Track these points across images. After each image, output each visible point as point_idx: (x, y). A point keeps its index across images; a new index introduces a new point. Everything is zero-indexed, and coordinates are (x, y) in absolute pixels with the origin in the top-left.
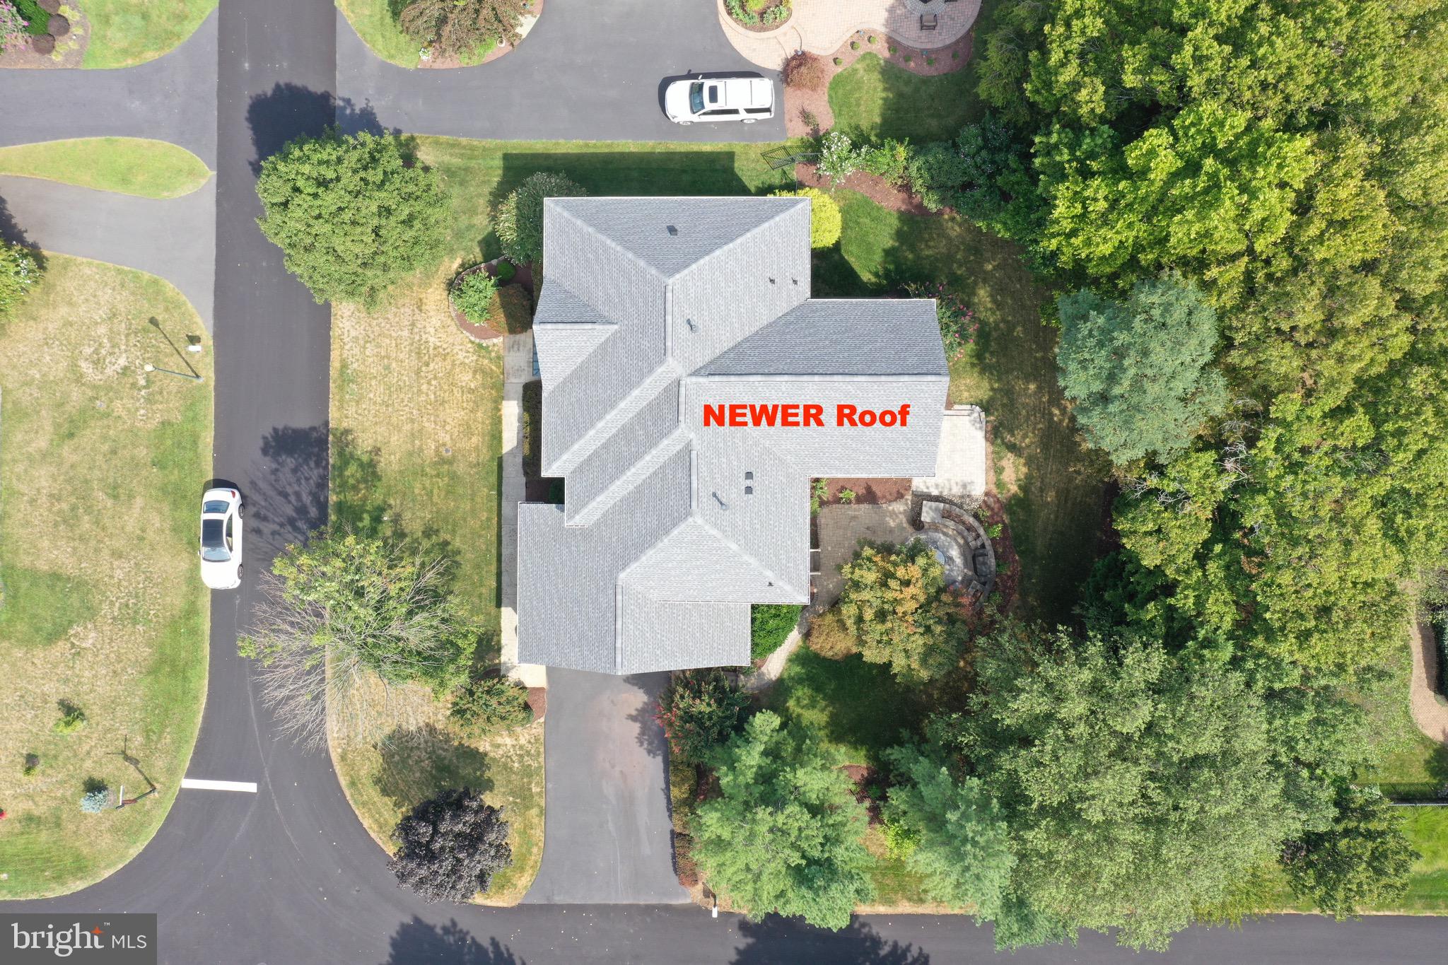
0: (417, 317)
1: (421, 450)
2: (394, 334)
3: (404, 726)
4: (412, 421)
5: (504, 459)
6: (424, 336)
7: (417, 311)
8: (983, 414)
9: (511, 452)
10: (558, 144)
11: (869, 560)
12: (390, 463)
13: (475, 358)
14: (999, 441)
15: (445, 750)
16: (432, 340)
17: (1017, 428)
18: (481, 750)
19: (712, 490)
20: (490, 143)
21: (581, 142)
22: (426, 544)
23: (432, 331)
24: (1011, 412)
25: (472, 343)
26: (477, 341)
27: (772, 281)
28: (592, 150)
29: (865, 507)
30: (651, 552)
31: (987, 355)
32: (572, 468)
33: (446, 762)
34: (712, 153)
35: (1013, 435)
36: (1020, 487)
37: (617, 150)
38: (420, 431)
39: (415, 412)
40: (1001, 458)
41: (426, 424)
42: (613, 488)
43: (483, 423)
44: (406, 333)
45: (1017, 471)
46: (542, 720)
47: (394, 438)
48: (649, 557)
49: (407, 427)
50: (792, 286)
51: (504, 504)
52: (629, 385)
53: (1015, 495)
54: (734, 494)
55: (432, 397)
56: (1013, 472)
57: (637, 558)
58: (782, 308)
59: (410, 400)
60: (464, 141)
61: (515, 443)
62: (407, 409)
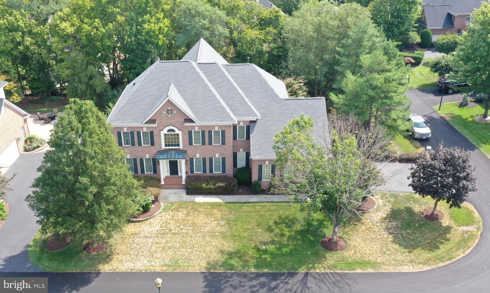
0: (142, 235)
1: (221, 233)
5: (226, 202)
6: (154, 232)
7: (139, 235)
13: (170, 211)
16: (156, 229)
18: (390, 210)
25: (161, 212)
30: (269, 83)
41: (206, 230)
43: (206, 209)
62: (196, 239)
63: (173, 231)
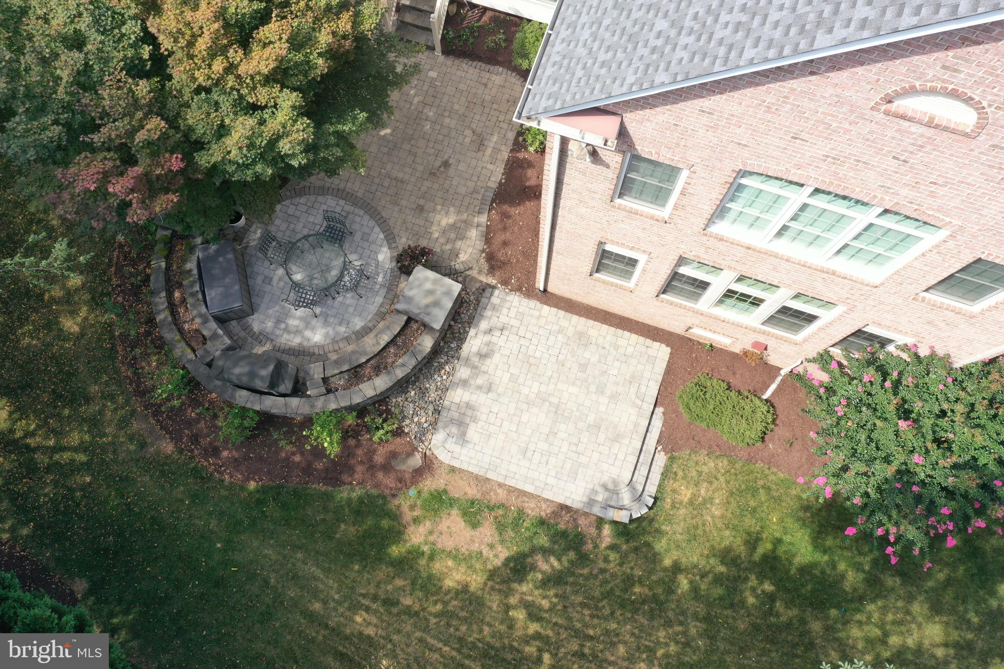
8: (623, 517)
14: (543, 540)
17: (562, 597)
24: (608, 595)
29: (496, 174)
31: (768, 587)
35: (545, 583)
36: (416, 553)
40: (501, 527)
45: (455, 555)
53: (397, 534)
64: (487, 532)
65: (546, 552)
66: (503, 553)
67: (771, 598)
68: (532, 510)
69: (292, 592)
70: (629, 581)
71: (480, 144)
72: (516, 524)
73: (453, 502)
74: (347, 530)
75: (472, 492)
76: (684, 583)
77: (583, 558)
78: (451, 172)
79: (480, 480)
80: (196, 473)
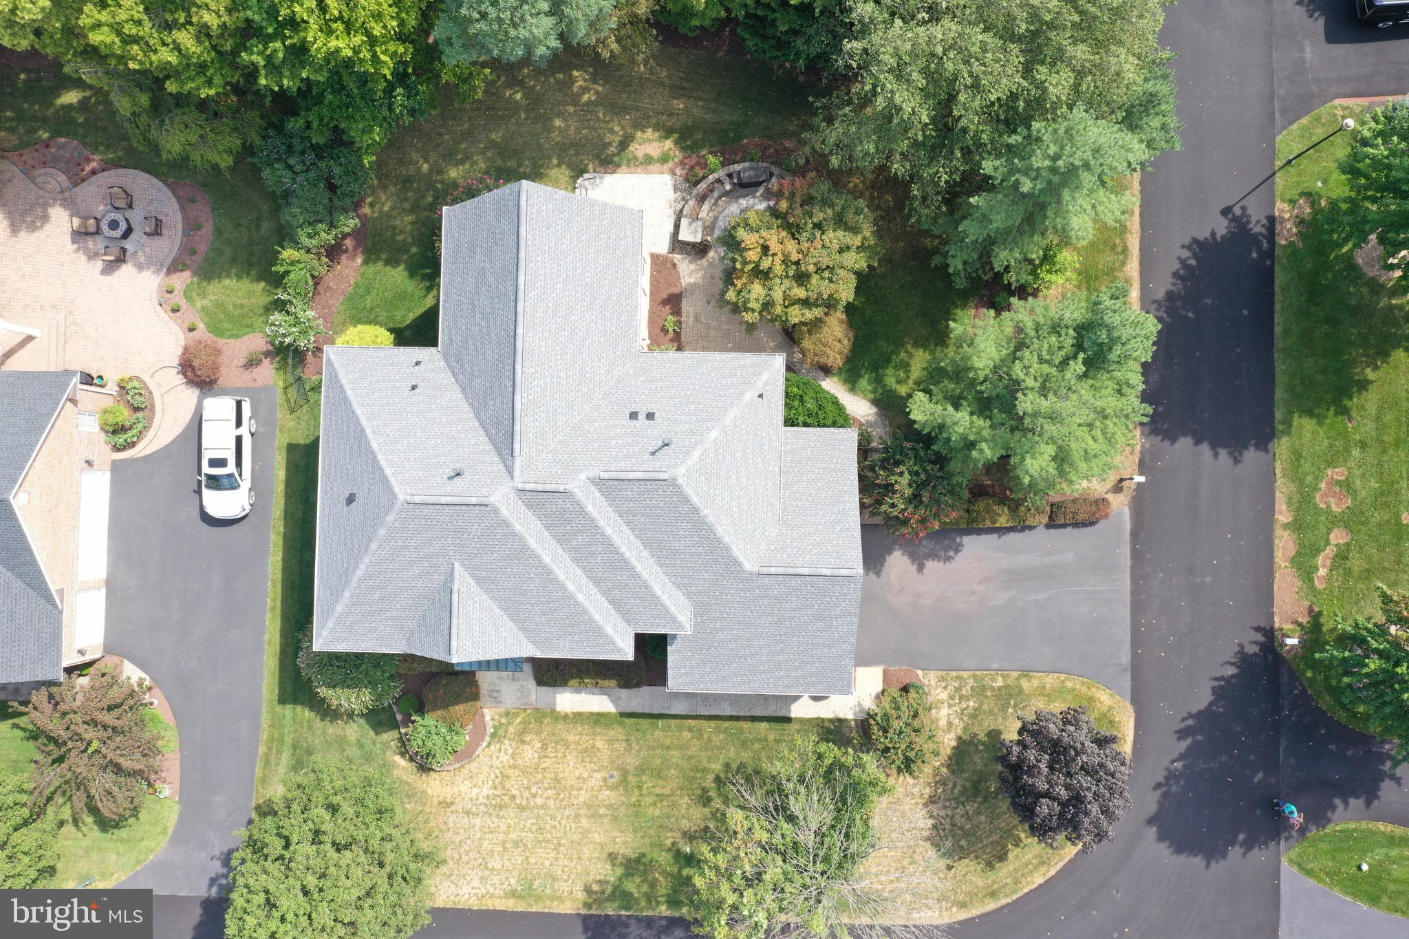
0: (459, 808)
1: (610, 807)
2: (478, 835)
3: (926, 834)
4: (577, 816)
5: (622, 710)
6: (482, 800)
7: (453, 808)
8: (586, 176)
9: (615, 702)
10: (269, 643)
11: (739, 292)
12: (626, 843)
13: (507, 742)
14: (616, 159)
15: (954, 786)
16: (485, 791)
17: (602, 140)
18: (954, 743)
19: (647, 456)
20: (265, 719)
21: (269, 615)
22: (717, 803)
23: (475, 791)
24: (584, 146)
25: (489, 744)
26: (487, 738)
27: (414, 388)
28: (279, 603)
29: (686, 306)
30: (720, 531)
31: (522, 170)
32: (624, 624)
33: (968, 785)
34: (288, 469)
35: (610, 144)
36: (666, 138)
37: (279, 576)
38: (589, 807)
39: (567, 813)
40: (635, 158)
41: (581, 799)
42: (645, 575)
43: (581, 734)
44: (477, 822)
45: (650, 141)
46: (920, 673)
47: (597, 838)
48: (725, 532)
49: (584, 822)
50: (422, 367)
51: (673, 712)
52: (523, 552)
53: (676, 143)
54: (653, 433)
55: (550, 792)
56: (649, 144)
57: (727, 548)
58: (447, 378)
59: (553, 818)
60: (262, 749)
61: (605, 697)
62: (563, 822)
63: (518, 801)
64: (640, 154)
65: (614, 155)
66: (631, 148)
67: (519, 165)
68: (624, 168)
69: (713, 105)
70: (577, 154)
71: (697, 318)
72: (629, 161)
73: (658, 161)
74: (698, 136)
75: (651, 167)
76: (555, 161)
77: (598, 157)
78: (705, 300)
79: (649, 172)
80: (770, 138)
